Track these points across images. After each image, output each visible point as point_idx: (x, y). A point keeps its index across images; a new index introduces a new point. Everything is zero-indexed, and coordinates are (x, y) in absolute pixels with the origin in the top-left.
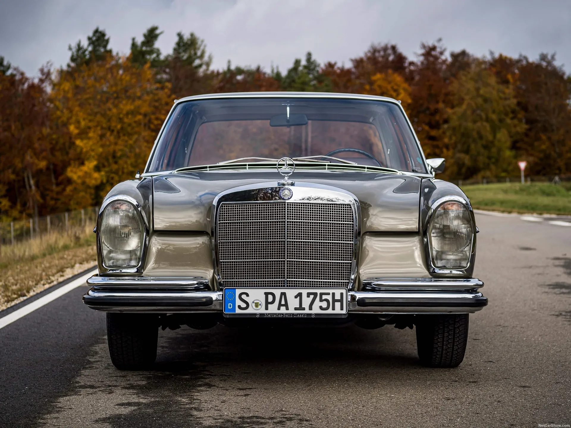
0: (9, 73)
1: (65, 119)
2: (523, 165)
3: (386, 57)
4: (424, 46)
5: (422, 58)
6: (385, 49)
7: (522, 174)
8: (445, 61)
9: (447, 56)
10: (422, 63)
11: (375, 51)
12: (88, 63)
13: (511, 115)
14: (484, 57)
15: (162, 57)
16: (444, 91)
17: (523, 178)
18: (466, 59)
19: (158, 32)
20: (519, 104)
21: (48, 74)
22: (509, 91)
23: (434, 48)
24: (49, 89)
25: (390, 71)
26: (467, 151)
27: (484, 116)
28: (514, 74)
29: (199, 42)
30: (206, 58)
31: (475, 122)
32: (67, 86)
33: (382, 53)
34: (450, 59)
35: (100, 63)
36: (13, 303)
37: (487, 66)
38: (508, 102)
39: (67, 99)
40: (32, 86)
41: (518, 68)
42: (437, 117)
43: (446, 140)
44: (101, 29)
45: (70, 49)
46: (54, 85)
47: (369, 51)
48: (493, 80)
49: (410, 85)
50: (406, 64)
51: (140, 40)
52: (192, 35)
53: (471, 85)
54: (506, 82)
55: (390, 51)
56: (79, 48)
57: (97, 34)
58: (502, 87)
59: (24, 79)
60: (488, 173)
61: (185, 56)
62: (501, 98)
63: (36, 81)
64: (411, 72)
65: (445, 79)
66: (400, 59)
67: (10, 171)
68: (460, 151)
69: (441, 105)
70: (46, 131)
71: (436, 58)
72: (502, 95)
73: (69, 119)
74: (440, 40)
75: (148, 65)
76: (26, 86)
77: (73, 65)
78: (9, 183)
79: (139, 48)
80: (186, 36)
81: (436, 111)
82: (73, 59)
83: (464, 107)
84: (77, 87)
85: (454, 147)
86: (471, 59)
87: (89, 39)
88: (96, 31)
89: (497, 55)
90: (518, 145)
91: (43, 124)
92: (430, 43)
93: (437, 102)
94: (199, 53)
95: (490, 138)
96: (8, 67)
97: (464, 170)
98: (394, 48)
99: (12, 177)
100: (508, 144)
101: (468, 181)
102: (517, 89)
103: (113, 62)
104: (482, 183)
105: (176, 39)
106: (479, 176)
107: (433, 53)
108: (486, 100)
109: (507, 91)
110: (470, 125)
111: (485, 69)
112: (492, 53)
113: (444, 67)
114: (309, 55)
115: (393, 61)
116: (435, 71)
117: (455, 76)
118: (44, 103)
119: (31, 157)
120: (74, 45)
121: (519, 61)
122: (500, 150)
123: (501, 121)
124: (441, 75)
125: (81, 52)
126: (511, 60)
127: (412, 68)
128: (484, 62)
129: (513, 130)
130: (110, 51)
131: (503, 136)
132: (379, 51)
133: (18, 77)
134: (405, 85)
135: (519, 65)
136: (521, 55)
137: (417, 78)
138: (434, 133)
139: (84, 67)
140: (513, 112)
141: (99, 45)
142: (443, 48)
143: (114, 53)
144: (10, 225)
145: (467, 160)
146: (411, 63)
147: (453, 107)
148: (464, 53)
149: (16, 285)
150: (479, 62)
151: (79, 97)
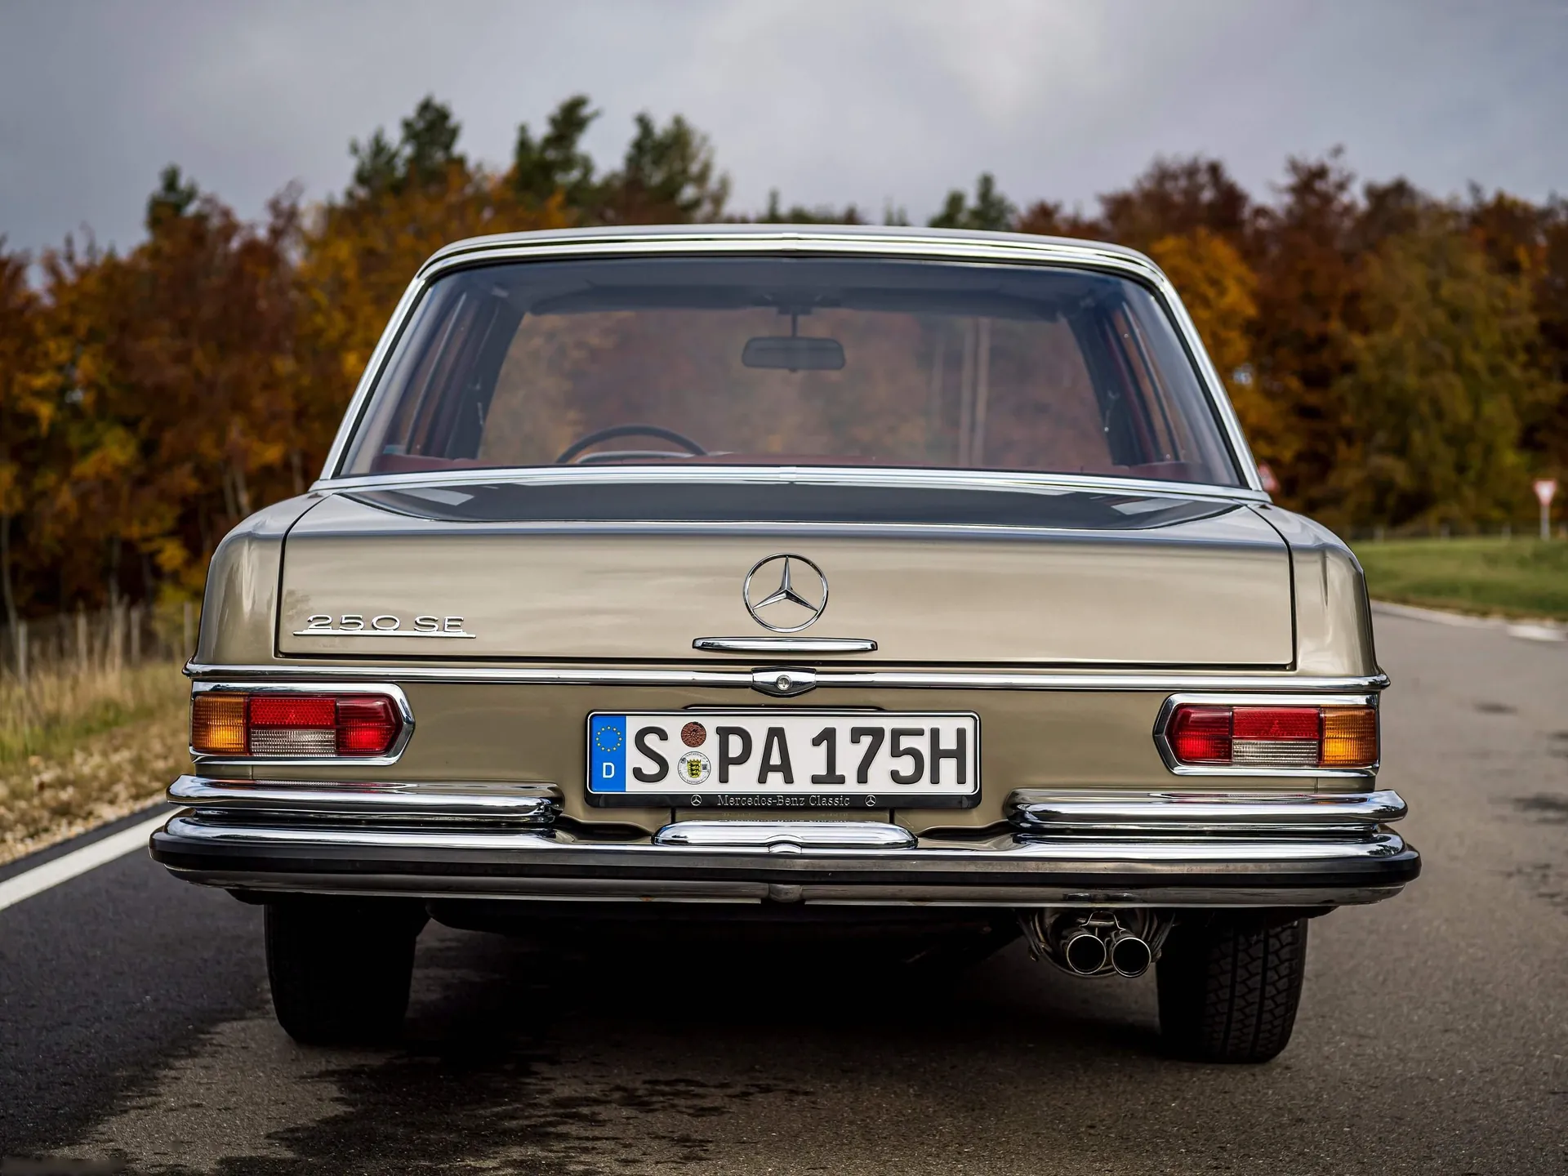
0: (192, 209)
1: (333, 334)
2: (1546, 491)
3: (1192, 193)
4: (1294, 167)
5: (1287, 199)
6: (1191, 171)
7: (1545, 514)
8: (1348, 209)
9: (1356, 196)
10: (1290, 212)
11: (1163, 175)
12: (398, 188)
13: (1522, 357)
14: (1456, 198)
15: (597, 178)
16: (1344, 287)
17: (1545, 528)
18: (1405, 204)
19: (586, 111)
20: (1544, 327)
21: (292, 215)
22: (1522, 292)
23: (1321, 173)
24: (294, 255)
25: (1202, 232)
26: (1401, 450)
27: (1448, 358)
28: (1532, 247)
29: (696, 141)
30: (713, 183)
31: (1424, 372)
32: (343, 250)
33: (1183, 183)
34: (1363, 204)
35: (433, 189)
36: (148, 803)
37: (1464, 223)
38: (1512, 322)
39: (343, 286)
40: (252, 248)
41: (1546, 232)
42: (1325, 356)
43: (1347, 420)
44: (438, 100)
45: (355, 149)
46: (313, 245)
47: (1148, 176)
48: (1476, 263)
49: (1254, 268)
50: (1247, 213)
51: (540, 130)
52: (678, 122)
53: (1416, 276)
54: (1512, 268)
55: (1203, 178)
56: (379, 147)
57: (429, 116)
58: (1500, 282)
59: (230, 228)
60: (1454, 510)
61: (657, 177)
62: (1494, 311)
63: (262, 233)
64: (1260, 234)
65: (1348, 257)
66: (1231, 198)
67: (188, 467)
68: (1383, 450)
69: (1335, 326)
70: (285, 365)
71: (1327, 199)
72: (1499, 304)
73: (347, 334)
74: (1338, 151)
75: (558, 198)
76: (235, 244)
77: (362, 193)
78: (184, 500)
79: (535, 156)
80: (661, 125)
81: (1323, 340)
82: (362, 178)
83: (1397, 331)
84: (370, 252)
85: (1368, 437)
86: (1420, 205)
87: (407, 125)
88: (426, 107)
89: (1489, 196)
90: (1540, 436)
91: (275, 347)
92: (1312, 157)
93: (1326, 316)
94: (695, 168)
95: (1464, 413)
96: (190, 195)
97: (1391, 501)
98: (1214, 170)
99: (192, 485)
100: (1513, 432)
101: (1402, 530)
102: (1542, 289)
103: (469, 190)
104: (1438, 535)
105: (632, 132)
106: (1432, 517)
107: (1320, 185)
108: (1456, 315)
109: (1512, 291)
110: (1411, 381)
111: (1457, 232)
112: (1475, 189)
113: (1347, 223)
114: (987, 183)
115: (1211, 206)
116: (1324, 236)
117: (1374, 248)
118: (281, 291)
119: (244, 433)
120: (365, 141)
121: (1547, 214)
122: (1489, 450)
123: (1495, 370)
124: (1340, 245)
125: (383, 159)
126: (1526, 208)
127: (1263, 223)
128: (1456, 214)
129: (1528, 397)
130: (460, 162)
131: (1499, 410)
132: (1174, 177)
133: (215, 222)
134: (1241, 269)
135: (1550, 222)
136: (1552, 197)
137: (1274, 251)
138: (1313, 398)
139: (388, 202)
140: (1529, 348)
141: (433, 143)
142: (1345, 173)
143: (471, 164)
144: (181, 610)
145: (1399, 472)
146: (1261, 212)
147: (1366, 330)
148: (1400, 189)
149: (165, 758)
150: (1440, 214)
151: (374, 278)
